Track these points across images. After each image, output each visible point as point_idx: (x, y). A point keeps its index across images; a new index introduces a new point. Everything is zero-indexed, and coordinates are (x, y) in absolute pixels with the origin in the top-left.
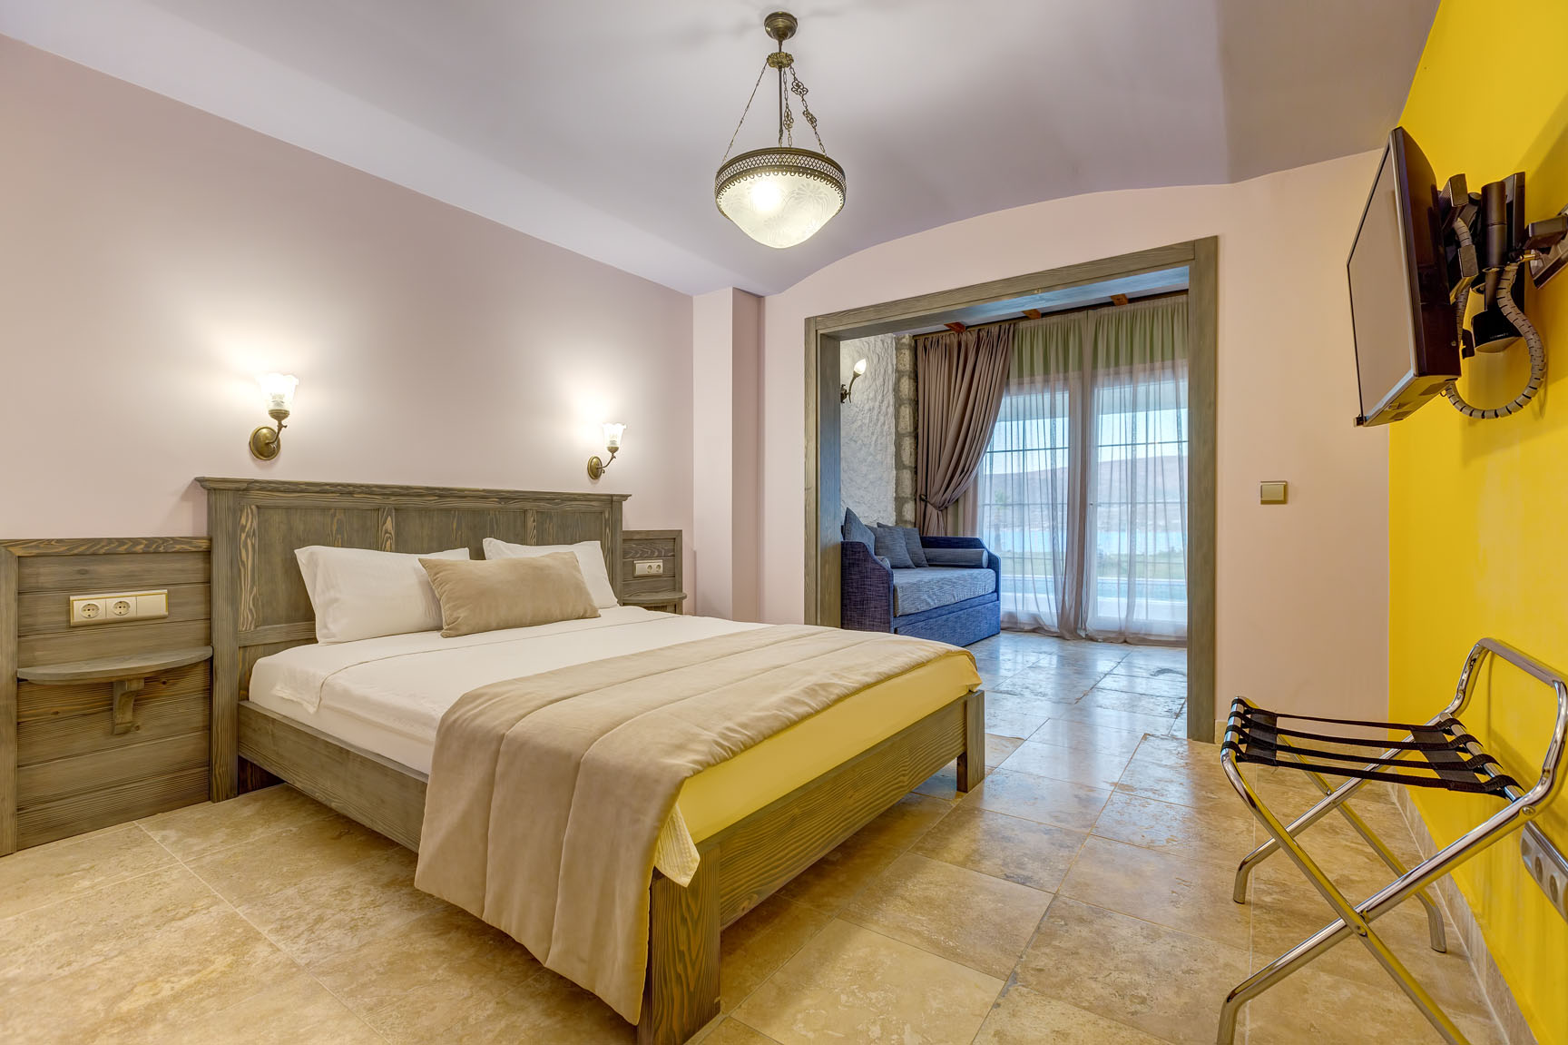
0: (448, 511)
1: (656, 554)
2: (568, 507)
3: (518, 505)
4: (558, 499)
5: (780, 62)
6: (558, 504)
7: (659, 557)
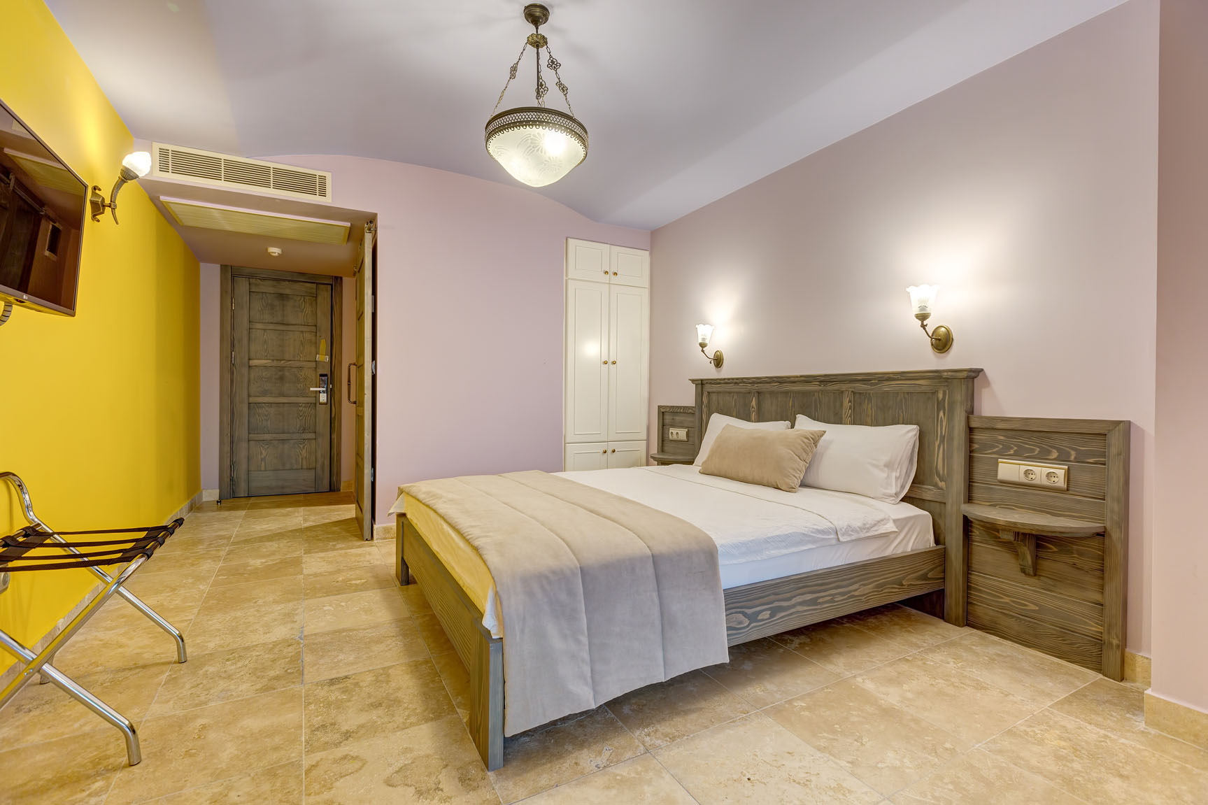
0: (786, 393)
1: (1055, 454)
2: (887, 387)
3: (836, 387)
4: (875, 379)
5: (538, 42)
6: (877, 384)
7: (1062, 459)
